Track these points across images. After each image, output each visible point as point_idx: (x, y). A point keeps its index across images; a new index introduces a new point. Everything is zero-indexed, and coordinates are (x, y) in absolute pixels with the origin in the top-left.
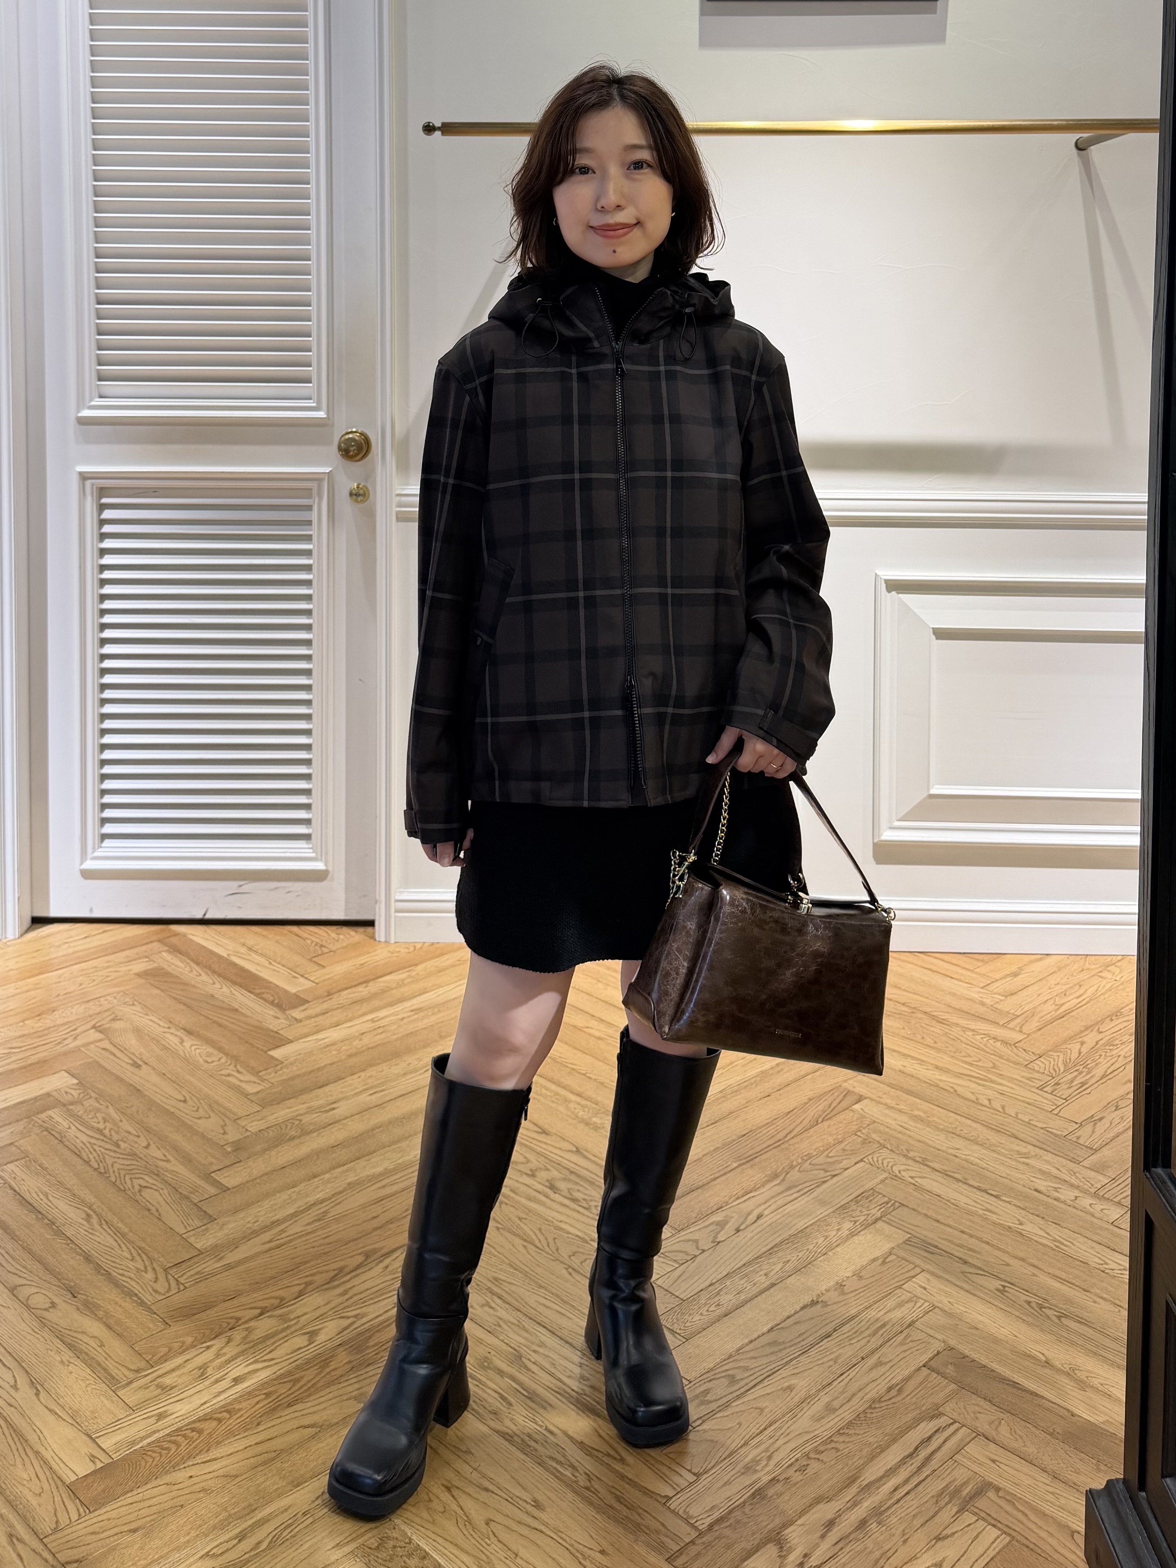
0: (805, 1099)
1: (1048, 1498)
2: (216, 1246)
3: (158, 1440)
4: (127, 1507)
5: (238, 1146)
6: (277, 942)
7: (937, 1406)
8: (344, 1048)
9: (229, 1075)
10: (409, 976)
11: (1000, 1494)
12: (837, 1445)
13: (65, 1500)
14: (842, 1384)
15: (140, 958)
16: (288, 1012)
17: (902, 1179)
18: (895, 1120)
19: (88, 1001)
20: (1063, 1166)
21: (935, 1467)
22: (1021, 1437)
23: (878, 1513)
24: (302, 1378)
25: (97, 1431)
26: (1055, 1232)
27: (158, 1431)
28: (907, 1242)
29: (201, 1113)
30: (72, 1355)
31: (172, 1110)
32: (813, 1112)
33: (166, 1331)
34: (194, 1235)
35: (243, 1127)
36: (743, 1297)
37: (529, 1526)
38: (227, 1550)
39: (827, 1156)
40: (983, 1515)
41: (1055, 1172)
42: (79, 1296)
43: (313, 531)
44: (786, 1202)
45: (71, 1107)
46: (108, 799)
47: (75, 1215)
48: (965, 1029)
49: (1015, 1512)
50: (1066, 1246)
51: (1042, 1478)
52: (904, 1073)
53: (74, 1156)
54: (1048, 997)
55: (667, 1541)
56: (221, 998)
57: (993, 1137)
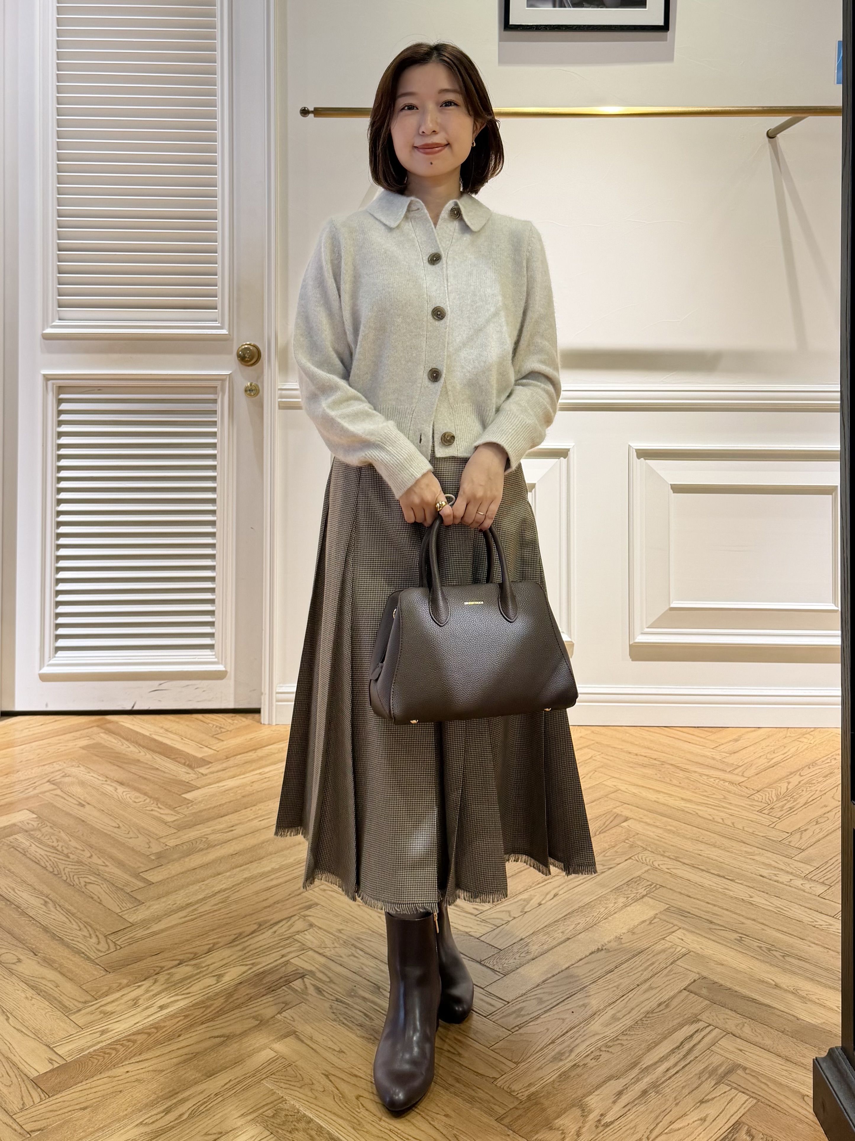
1: (783, 1073)
2: (144, 920)
3: (102, 1048)
4: (80, 1092)
5: (160, 856)
6: (187, 726)
7: (696, 1015)
8: (239, 792)
9: (152, 810)
11: (747, 1071)
12: (622, 1042)
13: (29, 1089)
14: (623, 1002)
15: (84, 737)
16: (195, 770)
17: (661, 870)
18: (654, 832)
19: (43, 765)
20: (781, 860)
21: (697, 1055)
22: (760, 1035)
23: (655, 1086)
24: (212, 1005)
25: (54, 1043)
26: (777, 902)
27: (102, 1042)
28: (667, 910)
29: (131, 834)
30: (34, 993)
31: (109, 833)
33: (106, 976)
34: (127, 913)
35: (164, 843)
36: (545, 947)
38: (157, 1120)
39: (604, 856)
40: (734, 1085)
41: (773, 863)
42: (39, 954)
44: (574, 885)
45: (32, 833)
47: (36, 902)
48: (701, 775)
49: (759, 1083)
50: (786, 911)
51: (778, 1061)
52: (658, 802)
53: (34, 864)
54: (762, 754)
55: (496, 1108)
56: (145, 761)
57: (726, 842)
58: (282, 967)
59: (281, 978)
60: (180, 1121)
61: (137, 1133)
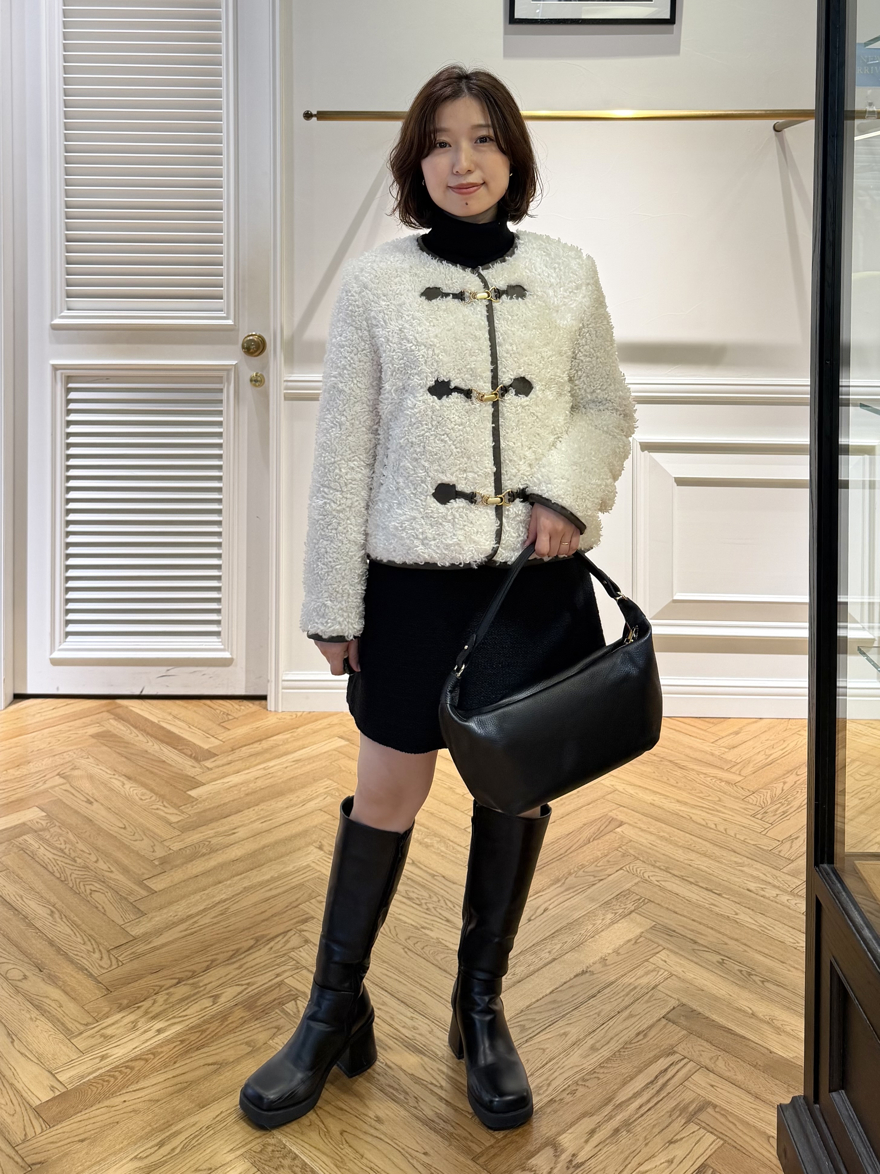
0: (581, 825)
1: (752, 1113)
2: (146, 933)
3: (101, 1075)
4: (78, 1124)
5: (164, 861)
6: (195, 711)
7: (672, 1047)
8: (243, 789)
9: (157, 809)
10: (292, 736)
11: (717, 1110)
12: (598, 1075)
13: (32, 1119)
14: (603, 1031)
15: (94, 724)
16: (203, 763)
17: (650, 882)
18: (647, 839)
19: (54, 756)
20: (769, 872)
21: (670, 1091)
22: (733, 1068)
23: (627, 1124)
24: (208, 1029)
25: (56, 1069)
26: (762, 920)
27: (101, 1068)
28: (653, 928)
29: (137, 836)
30: (38, 1013)
31: (115, 834)
32: (586, 834)
33: (108, 996)
34: (130, 926)
35: (168, 847)
36: (532, 968)
37: (372, 1135)
38: (151, 1154)
39: (596, 866)
40: (703, 1125)
41: (761, 875)
42: (44, 971)
43: (223, 408)
44: (565, 899)
45: (40, 833)
46: (71, 606)
47: (42, 912)
48: (699, 773)
49: (727, 1123)
50: (769, 930)
51: (747, 1099)
52: (653, 805)
53: (42, 869)
54: (760, 749)
55: (474, 1147)
56: (152, 753)
57: (717, 851)
58: (276, 988)
59: (275, 1000)
60: (172, 1156)
61: (133, 1168)
